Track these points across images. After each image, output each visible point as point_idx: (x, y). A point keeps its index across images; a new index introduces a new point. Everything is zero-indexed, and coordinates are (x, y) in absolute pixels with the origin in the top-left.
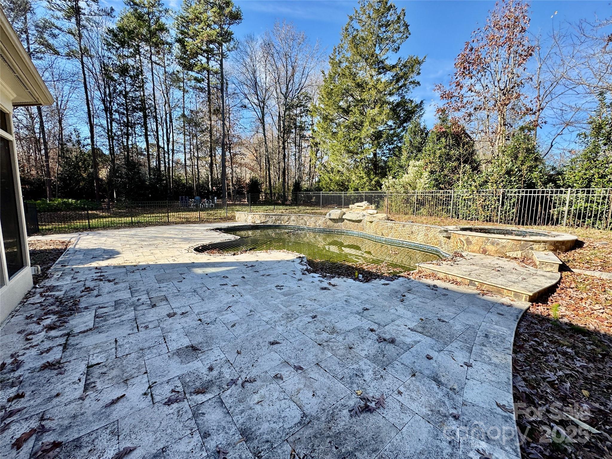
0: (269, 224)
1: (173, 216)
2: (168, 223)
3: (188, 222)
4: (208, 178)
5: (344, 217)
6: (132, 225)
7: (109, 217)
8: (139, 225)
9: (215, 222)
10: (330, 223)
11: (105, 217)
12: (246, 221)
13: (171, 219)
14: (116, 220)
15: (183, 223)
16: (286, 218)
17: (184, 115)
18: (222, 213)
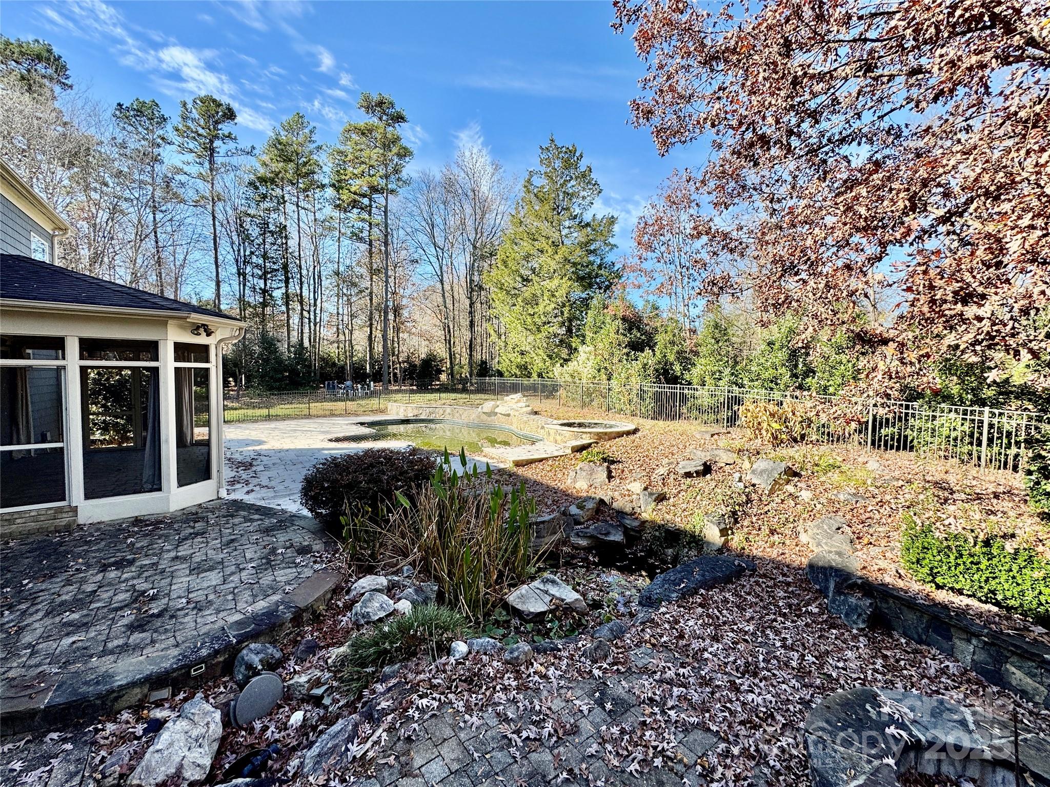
0: (422, 417)
1: (316, 407)
2: (309, 416)
3: (332, 415)
4: (365, 356)
5: (497, 410)
6: (268, 418)
7: (241, 408)
8: (277, 418)
9: (363, 415)
10: (484, 417)
11: (236, 409)
12: (398, 414)
13: (313, 412)
14: (250, 412)
15: (325, 416)
16: (441, 412)
17: (337, 273)
18: (374, 403)
